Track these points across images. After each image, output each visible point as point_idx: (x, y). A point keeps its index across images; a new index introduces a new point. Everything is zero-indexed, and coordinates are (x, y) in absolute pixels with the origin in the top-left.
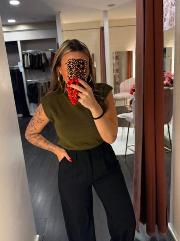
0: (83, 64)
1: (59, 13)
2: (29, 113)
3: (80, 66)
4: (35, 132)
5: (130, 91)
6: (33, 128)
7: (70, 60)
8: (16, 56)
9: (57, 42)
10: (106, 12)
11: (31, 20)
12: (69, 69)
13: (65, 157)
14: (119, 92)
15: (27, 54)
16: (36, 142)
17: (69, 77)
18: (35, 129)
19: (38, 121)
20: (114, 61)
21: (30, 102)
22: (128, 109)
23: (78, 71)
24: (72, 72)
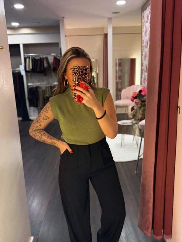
0: (86, 70)
1: (63, 18)
3: (83, 71)
5: (131, 98)
6: (38, 124)
8: (18, 58)
9: (60, 47)
10: (110, 19)
11: (35, 24)
13: (67, 150)
14: (120, 99)
15: (29, 58)
16: (40, 137)
17: (74, 81)
18: (40, 126)
19: (44, 118)
20: (117, 68)
21: (30, 106)
22: (129, 117)
23: (82, 76)
24: (76, 77)
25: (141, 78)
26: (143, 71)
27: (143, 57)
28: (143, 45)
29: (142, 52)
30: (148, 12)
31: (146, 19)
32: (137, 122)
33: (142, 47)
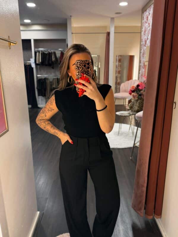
0: (88, 64)
1: (70, 17)
2: (37, 105)
3: (85, 65)
5: (129, 92)
6: (44, 115)
8: (29, 52)
9: (67, 43)
10: (112, 19)
11: (45, 22)
13: (68, 141)
14: (119, 92)
15: (39, 52)
16: (45, 126)
18: (46, 116)
19: (49, 110)
20: (117, 63)
21: (39, 95)
22: (126, 108)
23: (84, 70)
24: (79, 71)
25: (139, 73)
26: (141, 68)
27: (142, 54)
28: (142, 43)
29: (141, 50)
30: (148, 13)
31: (145, 20)
32: (134, 113)
33: (141, 45)
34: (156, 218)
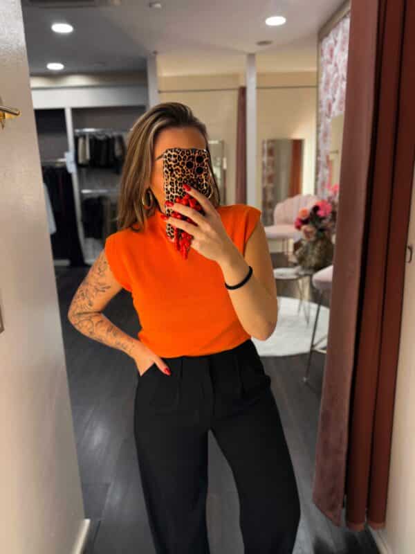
0: (200, 159)
1: (154, 55)
2: (83, 259)
3: (192, 164)
4: (88, 308)
5: (296, 223)
6: (86, 301)
7: (169, 152)
10: (251, 56)
11: (92, 68)
12: (166, 172)
13: (155, 365)
14: (272, 223)
15: (85, 137)
16: (91, 330)
17: (167, 189)
18: (91, 305)
19: (96, 289)
20: (265, 159)
21: (87, 235)
22: (290, 260)
23: (188, 177)
24: (173, 178)
25: (317, 179)
26: (321, 168)
27: (321, 135)
28: (320, 110)
29: (318, 126)
30: (331, 41)
31: (326, 56)
32: (308, 272)
33: (318, 115)
34: (371, 529)
